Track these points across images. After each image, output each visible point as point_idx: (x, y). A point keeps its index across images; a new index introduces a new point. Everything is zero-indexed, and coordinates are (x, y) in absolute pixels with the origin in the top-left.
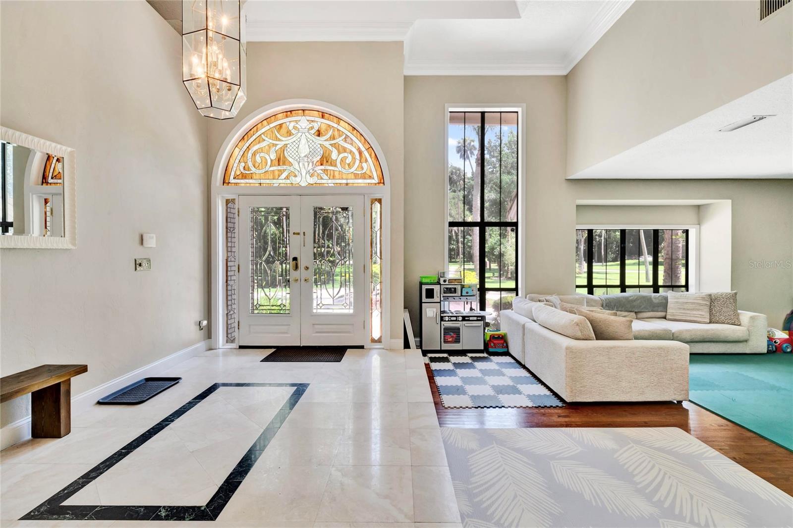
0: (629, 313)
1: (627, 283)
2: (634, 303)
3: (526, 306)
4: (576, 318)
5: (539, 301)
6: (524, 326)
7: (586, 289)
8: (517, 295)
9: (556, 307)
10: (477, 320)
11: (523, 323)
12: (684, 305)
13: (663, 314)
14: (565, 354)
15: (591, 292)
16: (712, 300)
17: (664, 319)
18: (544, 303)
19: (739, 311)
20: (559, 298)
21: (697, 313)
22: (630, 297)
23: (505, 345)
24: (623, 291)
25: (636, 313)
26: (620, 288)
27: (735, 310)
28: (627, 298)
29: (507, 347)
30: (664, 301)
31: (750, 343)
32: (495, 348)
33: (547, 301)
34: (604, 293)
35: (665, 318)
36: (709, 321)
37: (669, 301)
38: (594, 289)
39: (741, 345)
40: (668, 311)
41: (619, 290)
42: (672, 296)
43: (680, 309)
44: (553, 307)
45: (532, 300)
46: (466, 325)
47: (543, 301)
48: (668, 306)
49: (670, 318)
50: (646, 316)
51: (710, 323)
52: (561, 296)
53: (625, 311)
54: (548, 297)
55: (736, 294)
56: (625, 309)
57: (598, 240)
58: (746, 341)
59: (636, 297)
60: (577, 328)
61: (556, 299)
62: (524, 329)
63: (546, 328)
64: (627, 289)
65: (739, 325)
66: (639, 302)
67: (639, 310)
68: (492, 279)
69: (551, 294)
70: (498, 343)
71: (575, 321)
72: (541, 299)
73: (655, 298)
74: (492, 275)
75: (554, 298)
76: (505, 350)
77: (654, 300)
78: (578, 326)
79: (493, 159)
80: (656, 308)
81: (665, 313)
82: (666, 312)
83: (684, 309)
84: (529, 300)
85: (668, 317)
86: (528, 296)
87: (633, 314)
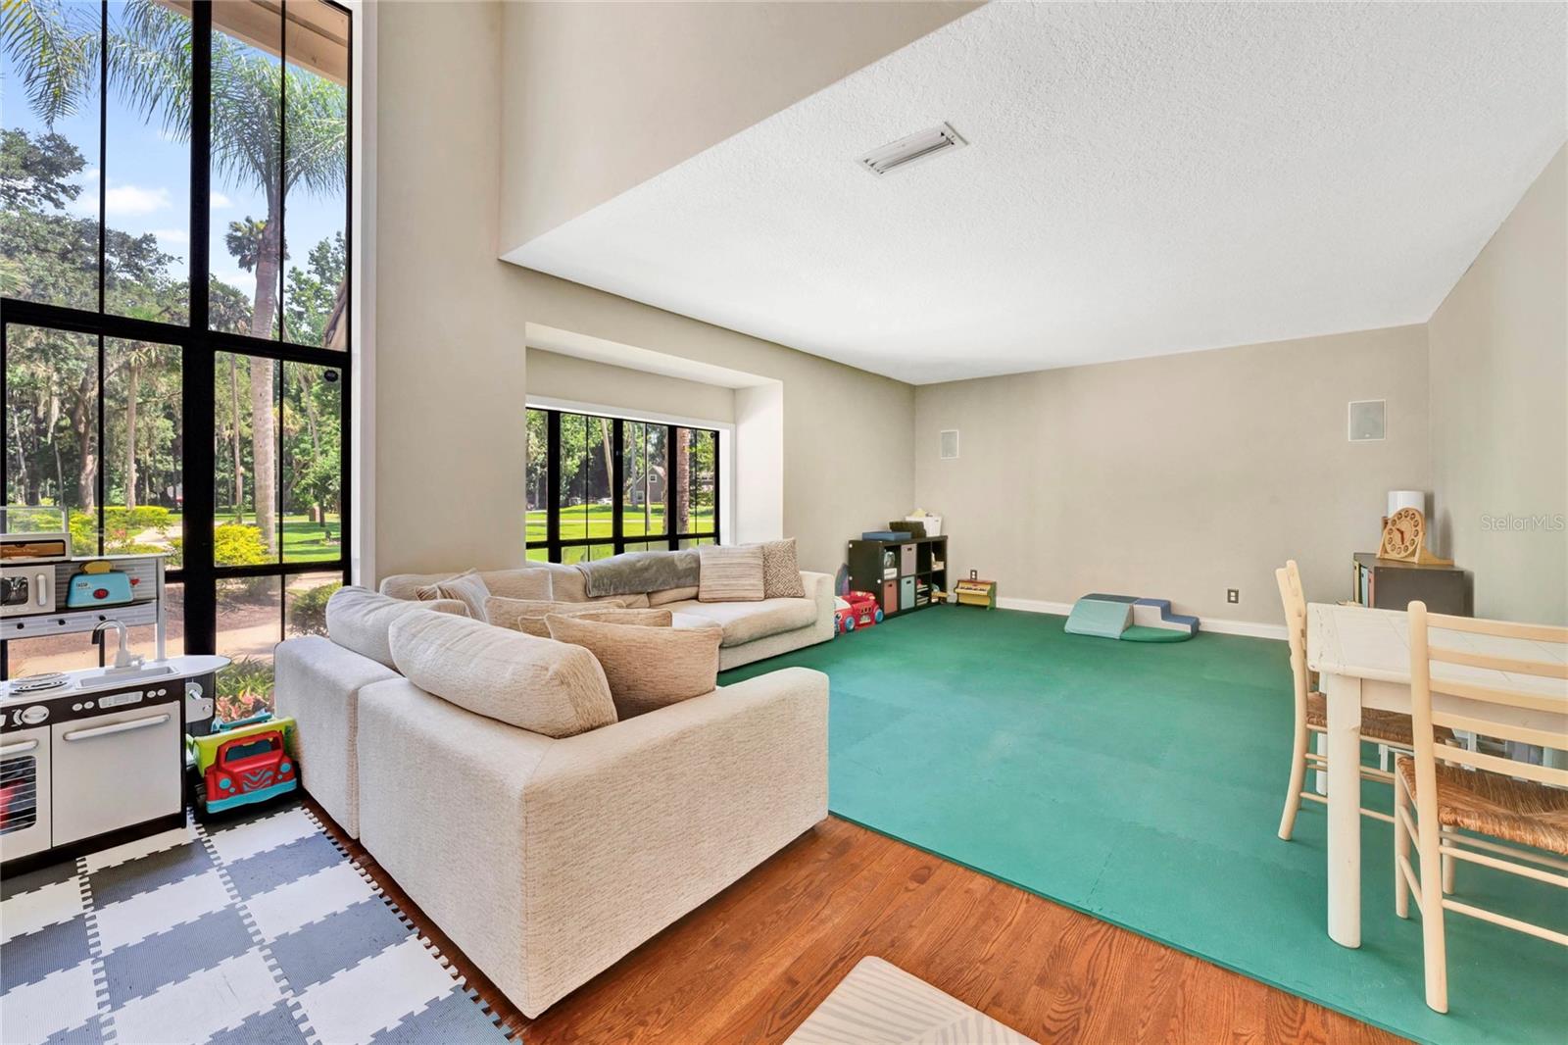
0: (639, 596)
1: (626, 534)
2: (646, 575)
3: (371, 618)
4: (553, 652)
5: (421, 596)
6: (354, 697)
7: (545, 551)
8: (347, 581)
9: (475, 615)
10: (146, 702)
11: (351, 687)
12: (728, 569)
13: (691, 591)
14: (520, 822)
15: (555, 557)
16: (767, 557)
17: (694, 601)
18: (434, 602)
19: (801, 572)
20: (482, 578)
21: (747, 582)
22: (639, 561)
23: (286, 767)
24: (619, 550)
25: (648, 594)
26: (613, 545)
27: (796, 572)
28: (631, 565)
29: (297, 771)
30: (694, 565)
31: (819, 626)
32: (240, 791)
33: (446, 594)
34: (582, 557)
35: (696, 598)
36: (763, 596)
37: (702, 563)
38: (563, 549)
39: (808, 631)
40: (702, 584)
41: (611, 547)
42: (706, 554)
43: (720, 577)
44: (464, 614)
45: (401, 594)
46: (72, 736)
47: (432, 597)
48: (701, 574)
49: (707, 596)
50: (665, 601)
51: (765, 598)
52: (490, 575)
53: (630, 594)
54: (449, 582)
55: (794, 542)
56: (630, 590)
57: (539, 472)
58: (813, 624)
59: (648, 561)
60: (562, 694)
61: (473, 582)
62: (355, 709)
63: (439, 698)
64: (625, 546)
65: (802, 597)
66: (655, 568)
67: (655, 589)
68: (323, 545)
69: (458, 570)
70: (253, 772)
71: (553, 668)
72: (426, 588)
73: (681, 560)
74: (324, 537)
75: (466, 583)
76: (289, 786)
77: (678, 563)
78: (564, 687)
79: (329, 287)
80: (682, 581)
81: (696, 589)
82: (698, 586)
83: (727, 577)
84: (386, 593)
85: (701, 596)
86: (384, 582)
87: (644, 597)
